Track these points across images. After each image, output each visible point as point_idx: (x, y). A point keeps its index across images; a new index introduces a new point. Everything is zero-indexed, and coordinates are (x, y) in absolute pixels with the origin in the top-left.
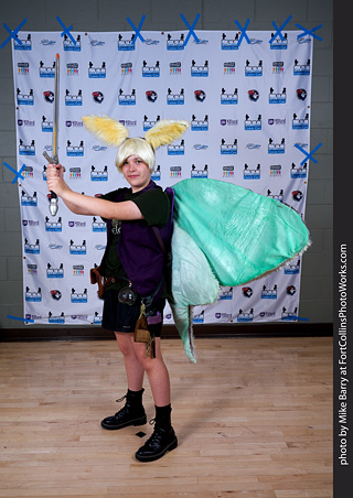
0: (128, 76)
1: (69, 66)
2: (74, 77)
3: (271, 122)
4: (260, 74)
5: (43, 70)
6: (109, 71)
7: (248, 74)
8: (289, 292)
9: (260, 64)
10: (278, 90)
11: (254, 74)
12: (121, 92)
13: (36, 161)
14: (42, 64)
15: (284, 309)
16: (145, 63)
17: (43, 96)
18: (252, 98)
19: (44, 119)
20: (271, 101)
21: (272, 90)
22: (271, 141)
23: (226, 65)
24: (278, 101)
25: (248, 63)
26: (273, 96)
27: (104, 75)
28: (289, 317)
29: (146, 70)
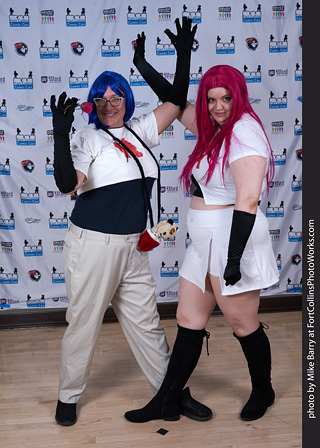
0: (111, 24)
1: (44, 13)
2: (49, 26)
3: (272, 73)
4: (258, 19)
5: (13, 18)
6: (89, 17)
7: (245, 20)
8: (294, 262)
9: (259, 8)
10: (279, 37)
11: (252, 20)
12: (104, 42)
13: (7, 123)
14: (12, 11)
15: (289, 281)
16: (130, 9)
17: (14, 49)
18: (250, 46)
19: (16, 74)
20: (272, 50)
21: (272, 38)
22: (272, 94)
23: (222, 10)
24: (279, 50)
25: (245, 7)
26: (273, 44)
27: (83, 23)
28: (295, 289)
29: (131, 16)
